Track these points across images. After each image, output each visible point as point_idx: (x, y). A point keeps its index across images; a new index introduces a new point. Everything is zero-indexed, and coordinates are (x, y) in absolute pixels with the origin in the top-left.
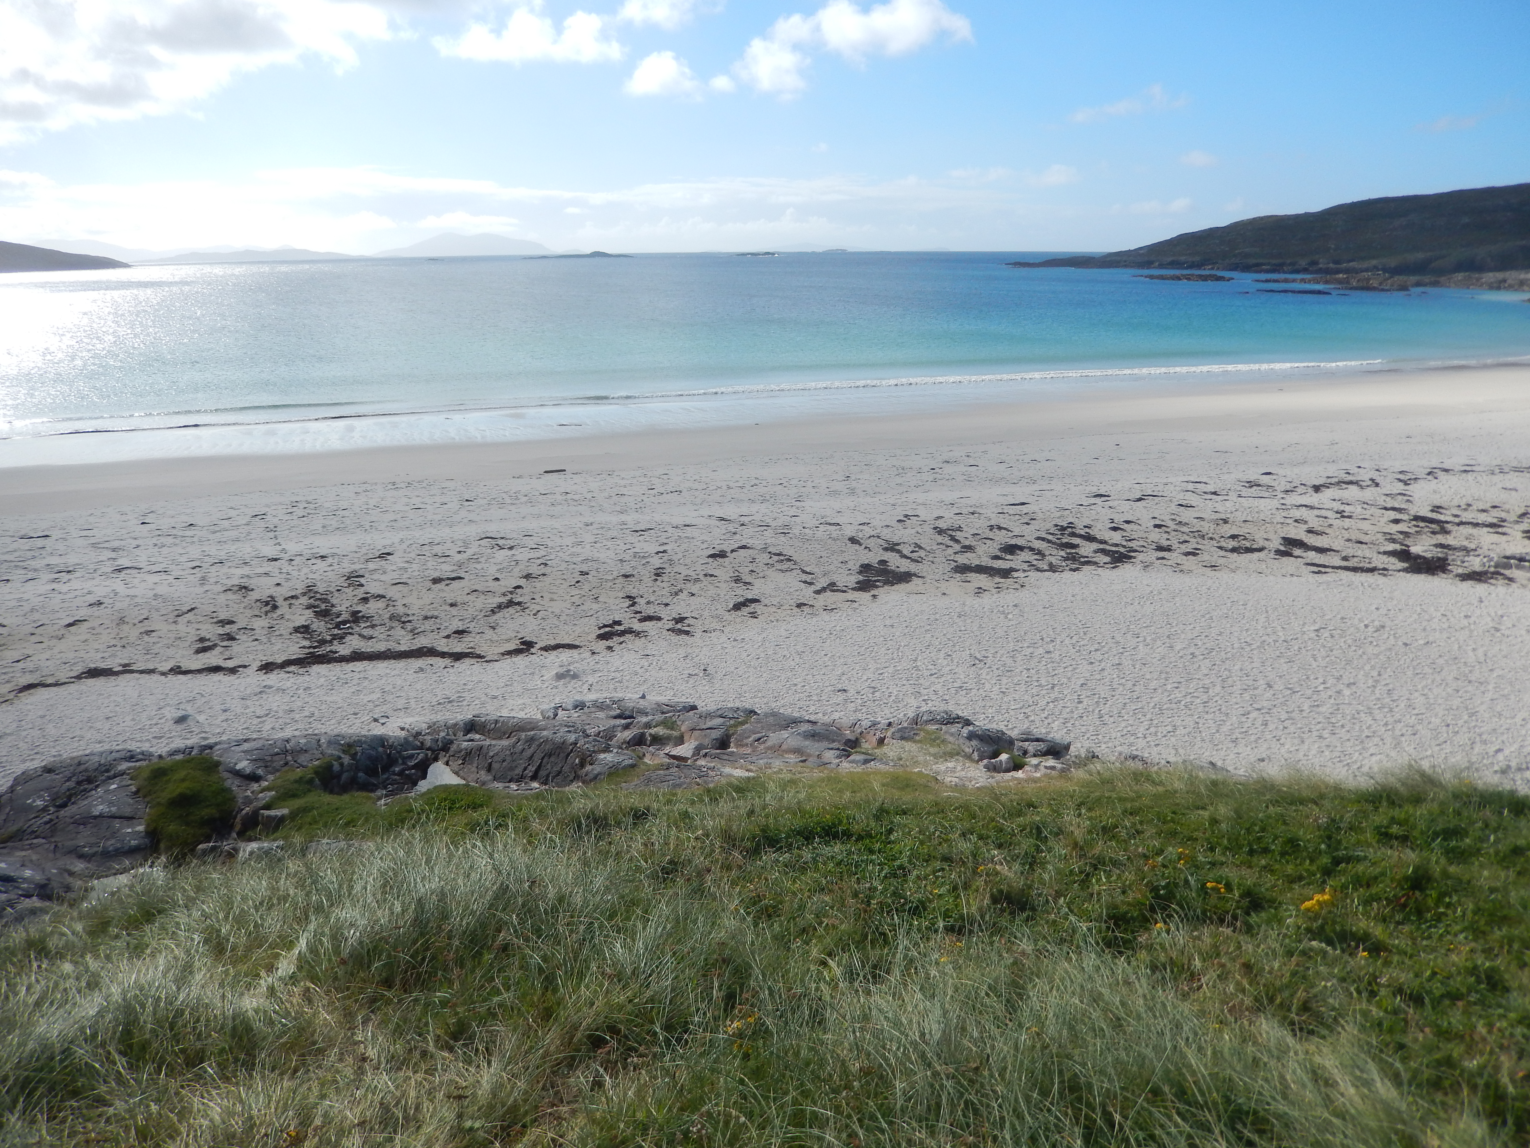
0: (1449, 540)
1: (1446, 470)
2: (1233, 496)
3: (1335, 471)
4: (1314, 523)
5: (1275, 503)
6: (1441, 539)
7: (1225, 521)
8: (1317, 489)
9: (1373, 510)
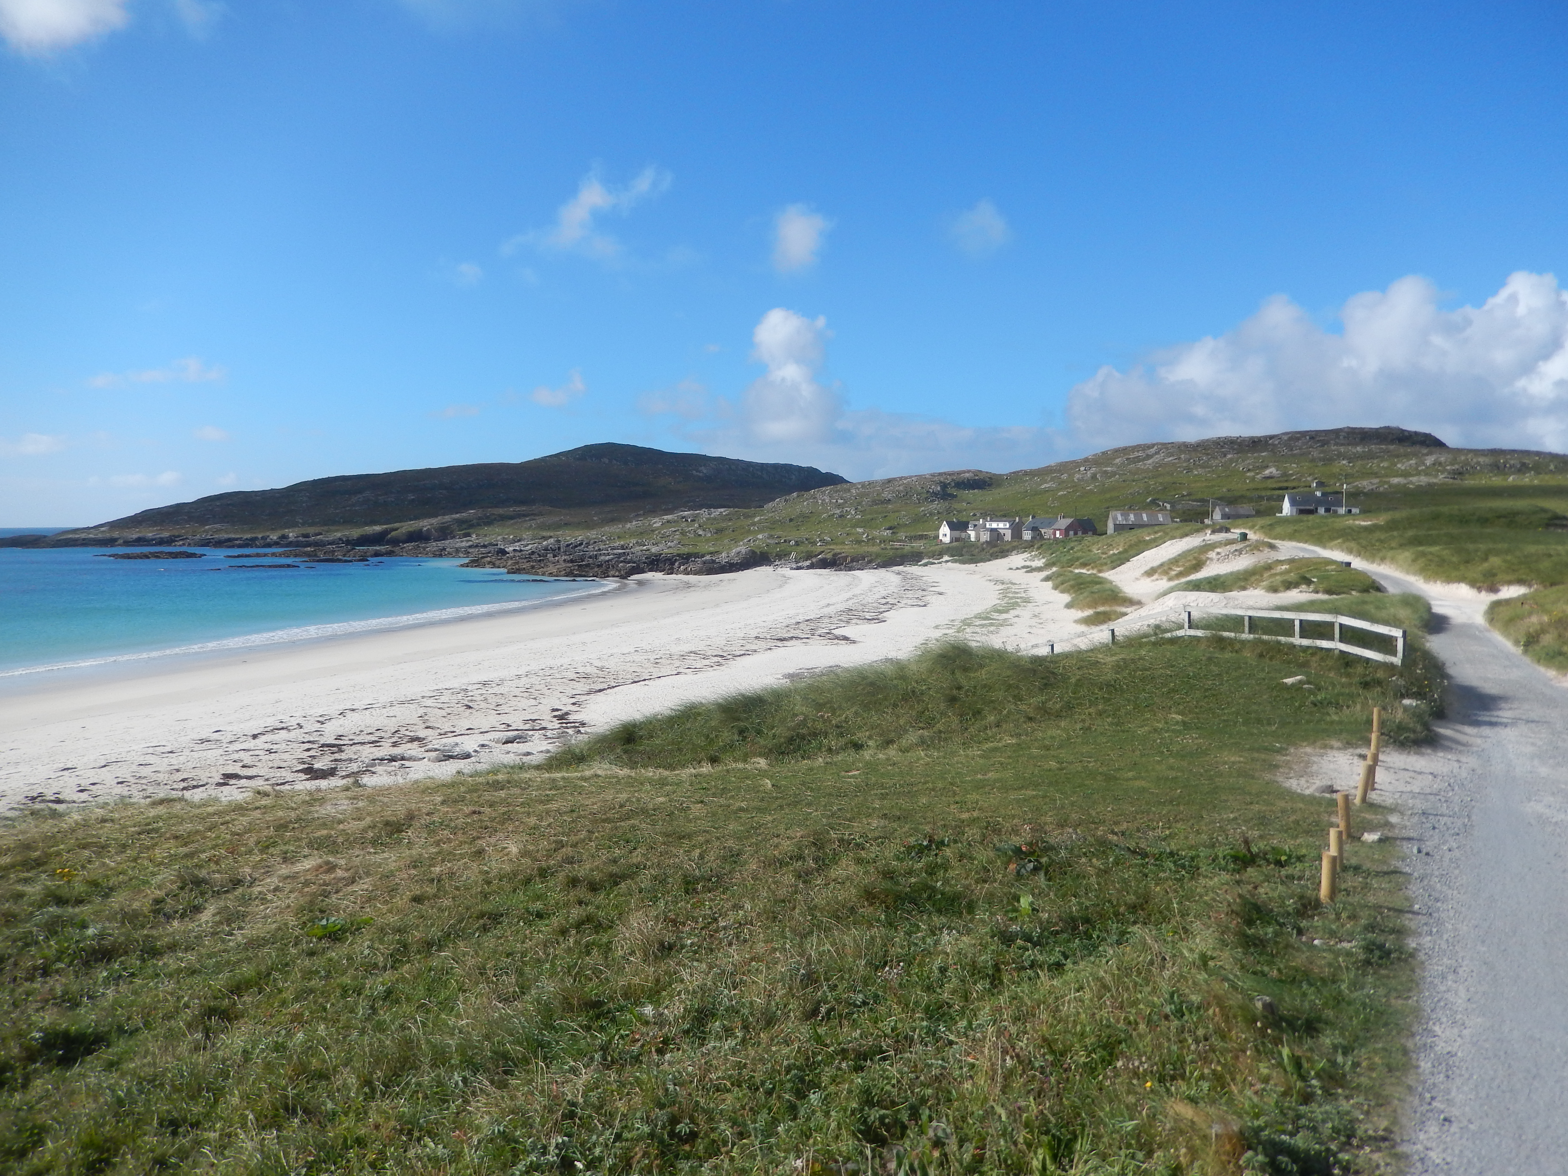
0: (343, 756)
1: (353, 710)
2: (187, 752)
3: (272, 722)
4: (248, 760)
5: (221, 751)
6: (337, 756)
7: (178, 770)
8: (255, 737)
9: (295, 745)
